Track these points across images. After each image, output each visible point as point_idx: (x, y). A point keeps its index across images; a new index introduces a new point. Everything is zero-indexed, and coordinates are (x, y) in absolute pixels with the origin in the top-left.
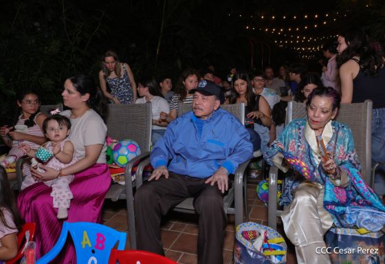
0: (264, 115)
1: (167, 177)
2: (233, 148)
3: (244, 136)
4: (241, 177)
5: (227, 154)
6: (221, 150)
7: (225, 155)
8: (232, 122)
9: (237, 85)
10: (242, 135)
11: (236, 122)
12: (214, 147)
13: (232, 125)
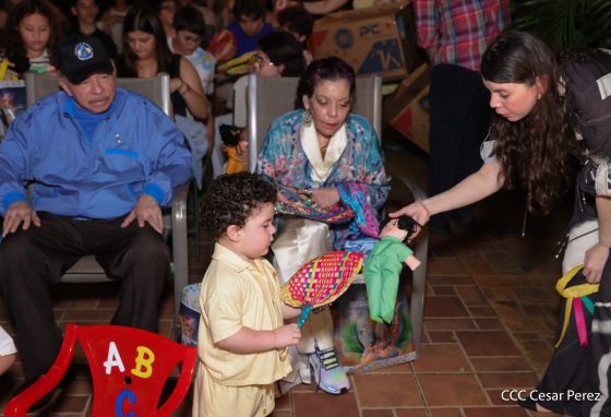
0: (189, 88)
1: (38, 224)
2: (156, 160)
3: (171, 137)
4: (183, 207)
5: (147, 171)
6: (134, 164)
7: (143, 173)
8: (147, 110)
10: (169, 133)
11: (154, 109)
12: (118, 162)
13: (147, 116)
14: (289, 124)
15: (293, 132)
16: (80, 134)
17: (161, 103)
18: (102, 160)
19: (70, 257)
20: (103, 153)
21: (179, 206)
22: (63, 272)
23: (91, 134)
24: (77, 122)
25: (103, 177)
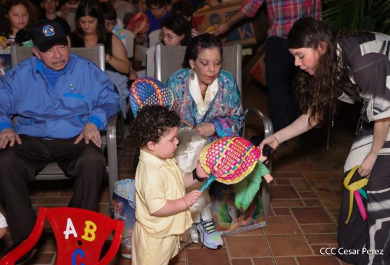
1: (20, 143)
2: (96, 100)
3: (107, 85)
4: (114, 131)
5: (91, 108)
6: (82, 103)
7: (88, 109)
8: (90, 68)
9: (84, 22)
10: (104, 83)
11: (94, 67)
12: (72, 102)
13: (90, 72)
14: (180, 78)
15: (183, 83)
16: (46, 84)
17: (99, 63)
18: (61, 101)
19: (41, 163)
20: (61, 96)
21: (111, 130)
22: (37, 174)
23: (54, 84)
24: (44, 76)
25: (62, 112)
